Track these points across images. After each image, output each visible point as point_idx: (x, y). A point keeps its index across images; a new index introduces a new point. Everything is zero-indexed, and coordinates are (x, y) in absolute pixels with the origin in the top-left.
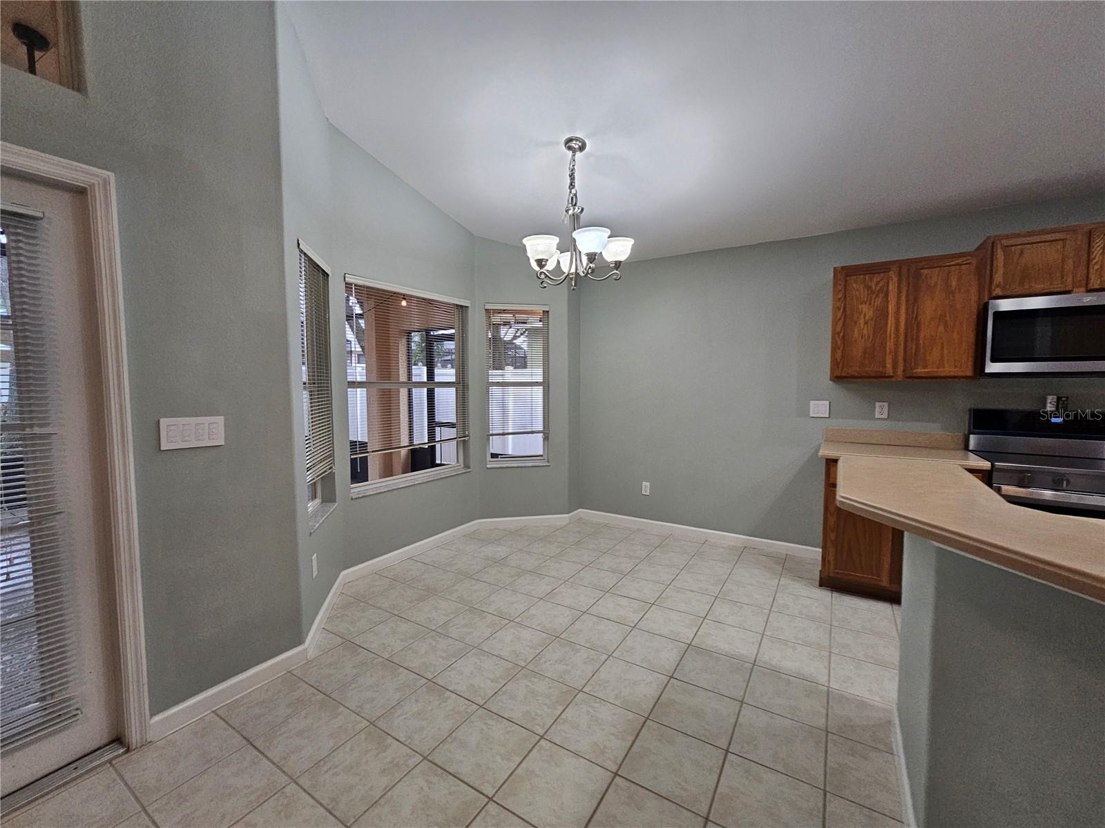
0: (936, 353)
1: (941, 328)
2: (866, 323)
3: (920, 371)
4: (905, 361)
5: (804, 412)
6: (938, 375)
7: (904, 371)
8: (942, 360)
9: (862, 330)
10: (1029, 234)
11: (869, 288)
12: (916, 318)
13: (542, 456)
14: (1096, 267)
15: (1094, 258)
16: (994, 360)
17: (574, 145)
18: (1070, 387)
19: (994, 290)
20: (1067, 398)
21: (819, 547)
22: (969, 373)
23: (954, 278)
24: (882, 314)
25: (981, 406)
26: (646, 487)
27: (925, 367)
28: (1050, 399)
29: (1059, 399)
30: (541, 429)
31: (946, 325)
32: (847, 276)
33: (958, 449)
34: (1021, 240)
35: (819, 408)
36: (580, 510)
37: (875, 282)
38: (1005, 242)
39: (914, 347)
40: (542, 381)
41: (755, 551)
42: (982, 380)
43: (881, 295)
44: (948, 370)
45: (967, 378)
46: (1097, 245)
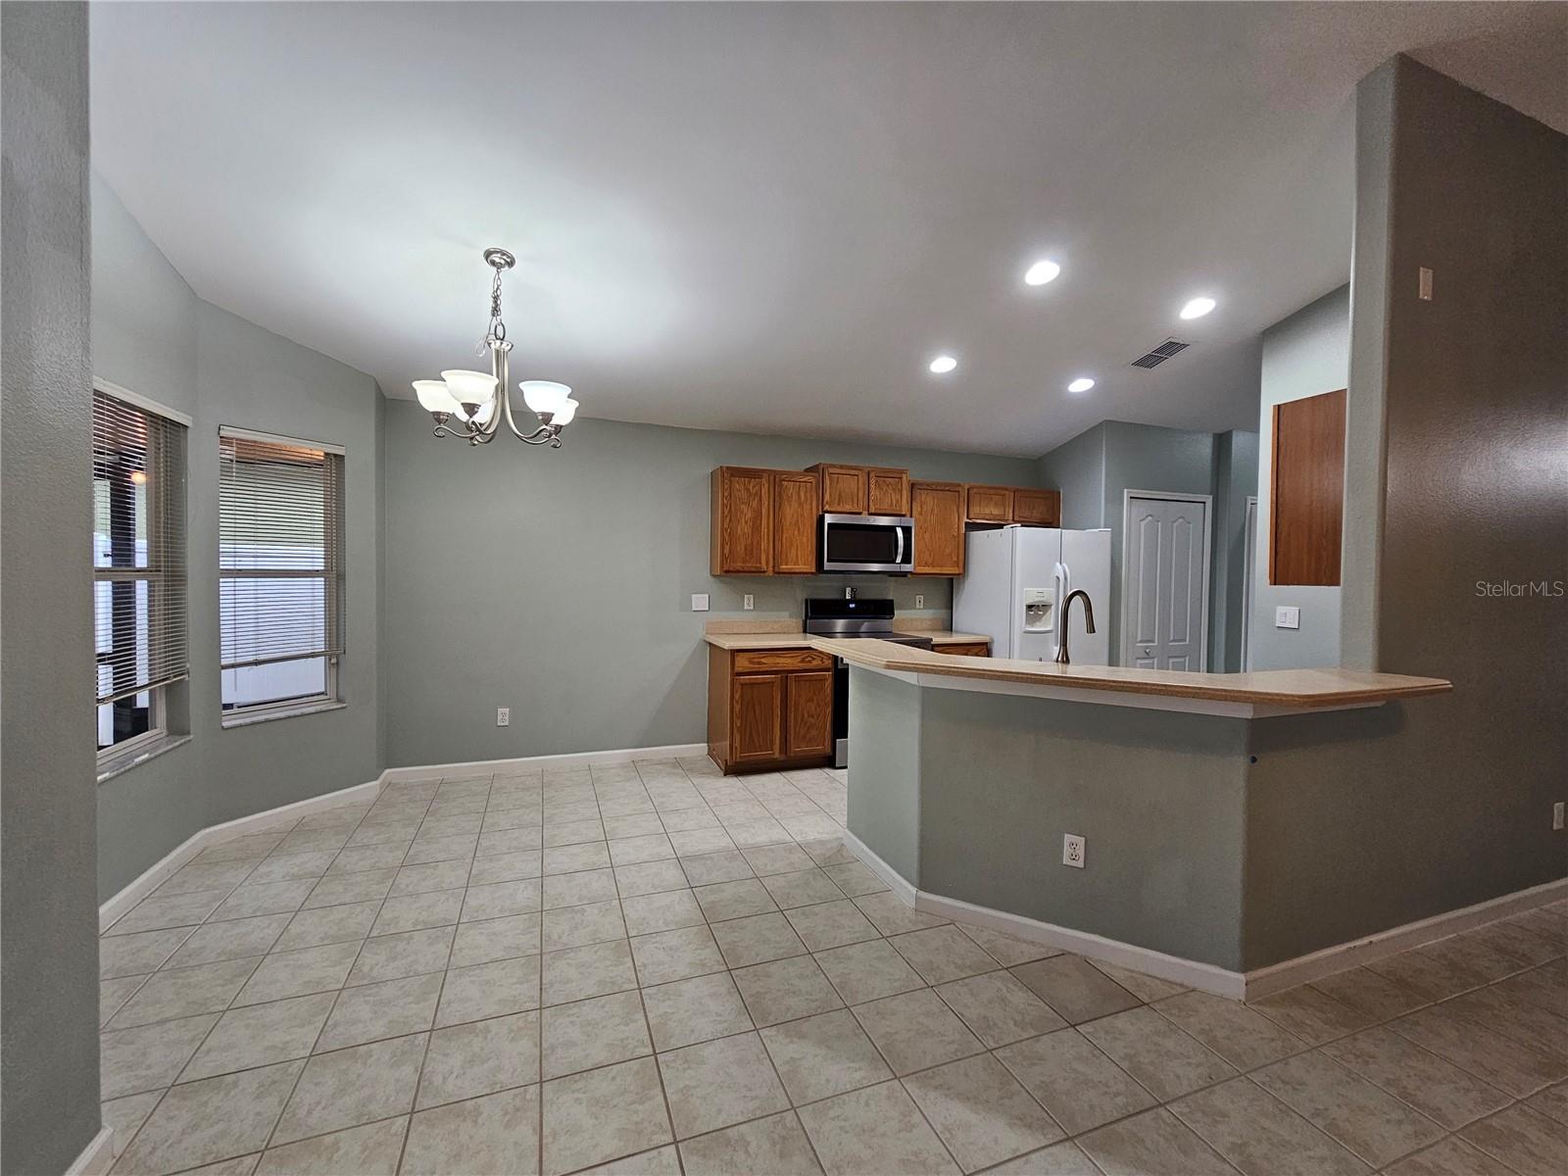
0: (793, 551)
1: (796, 532)
2: (746, 522)
3: (784, 567)
4: (774, 558)
5: (686, 605)
6: (794, 571)
7: (773, 567)
8: (797, 557)
9: (743, 529)
10: (841, 467)
11: (748, 490)
12: (780, 521)
13: (322, 693)
14: (872, 499)
15: (871, 493)
16: (829, 560)
17: (500, 260)
18: (859, 581)
19: (827, 505)
20: (858, 589)
21: (704, 742)
22: (813, 570)
23: (802, 492)
24: (758, 514)
25: (815, 597)
26: (503, 715)
27: (786, 564)
28: (848, 590)
29: (852, 590)
30: (321, 647)
32: (732, 475)
33: (799, 633)
34: (839, 471)
35: (700, 601)
36: (387, 771)
37: (752, 485)
38: (831, 470)
39: (780, 545)
40: (322, 568)
41: (645, 763)
42: (821, 575)
43: (757, 499)
44: (799, 567)
45: (812, 573)
46: (873, 481)
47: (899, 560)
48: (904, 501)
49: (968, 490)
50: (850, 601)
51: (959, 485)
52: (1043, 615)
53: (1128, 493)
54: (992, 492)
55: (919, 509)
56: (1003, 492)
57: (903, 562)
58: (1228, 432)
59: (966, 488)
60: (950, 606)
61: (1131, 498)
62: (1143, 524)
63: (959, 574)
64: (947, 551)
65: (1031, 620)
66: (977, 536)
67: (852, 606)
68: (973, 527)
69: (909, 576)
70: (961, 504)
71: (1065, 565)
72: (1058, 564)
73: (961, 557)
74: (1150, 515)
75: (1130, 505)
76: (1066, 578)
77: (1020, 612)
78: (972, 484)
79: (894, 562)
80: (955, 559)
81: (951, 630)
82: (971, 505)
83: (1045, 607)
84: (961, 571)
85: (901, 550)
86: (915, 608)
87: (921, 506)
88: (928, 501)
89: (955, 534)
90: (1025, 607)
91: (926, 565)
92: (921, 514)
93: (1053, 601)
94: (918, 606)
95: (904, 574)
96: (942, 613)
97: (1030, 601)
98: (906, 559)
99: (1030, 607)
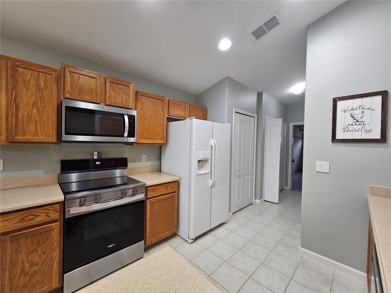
0: (32, 126)
1: (35, 111)
3: (20, 138)
4: (7, 130)
6: (33, 141)
7: (7, 137)
8: (36, 130)
12: (15, 100)
14: (108, 95)
15: (107, 91)
16: (66, 133)
18: (102, 148)
19: (66, 94)
20: (101, 152)
22: (54, 140)
23: (42, 79)
28: (95, 153)
29: (98, 153)
31: (38, 109)
34: (79, 72)
39: (14, 120)
42: (63, 144)
44: (41, 138)
45: (53, 143)
46: (108, 85)
47: (126, 134)
48: (131, 101)
49: (168, 101)
50: (97, 160)
51: (164, 98)
52: (205, 164)
53: (235, 109)
54: (179, 103)
55: (141, 107)
56: (185, 104)
57: (129, 136)
58: (261, 92)
59: (168, 100)
60: (160, 159)
61: (235, 112)
62: (238, 123)
63: (164, 144)
64: (157, 131)
65: (200, 167)
66: (173, 124)
67: (98, 163)
68: (170, 120)
69: (134, 144)
70: (165, 107)
71: (214, 139)
72: (211, 139)
73: (165, 134)
74: (240, 120)
75: (235, 115)
76: (215, 146)
77: (195, 164)
78: (170, 98)
79: (123, 136)
80: (162, 136)
81: (161, 172)
82: (170, 108)
83: (206, 161)
84: (165, 142)
85: (127, 129)
86: (141, 161)
87: (142, 106)
88: (146, 103)
89: (162, 123)
90: (197, 162)
91: (145, 138)
92: (142, 109)
93: (209, 157)
94: (143, 160)
95: (131, 144)
96: (156, 163)
97: (199, 159)
98: (131, 134)
99: (199, 161)
